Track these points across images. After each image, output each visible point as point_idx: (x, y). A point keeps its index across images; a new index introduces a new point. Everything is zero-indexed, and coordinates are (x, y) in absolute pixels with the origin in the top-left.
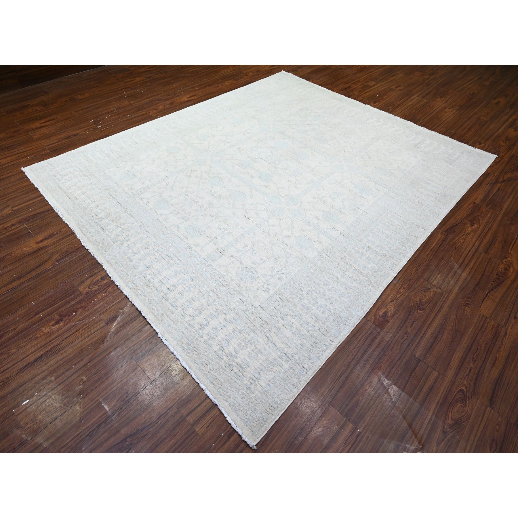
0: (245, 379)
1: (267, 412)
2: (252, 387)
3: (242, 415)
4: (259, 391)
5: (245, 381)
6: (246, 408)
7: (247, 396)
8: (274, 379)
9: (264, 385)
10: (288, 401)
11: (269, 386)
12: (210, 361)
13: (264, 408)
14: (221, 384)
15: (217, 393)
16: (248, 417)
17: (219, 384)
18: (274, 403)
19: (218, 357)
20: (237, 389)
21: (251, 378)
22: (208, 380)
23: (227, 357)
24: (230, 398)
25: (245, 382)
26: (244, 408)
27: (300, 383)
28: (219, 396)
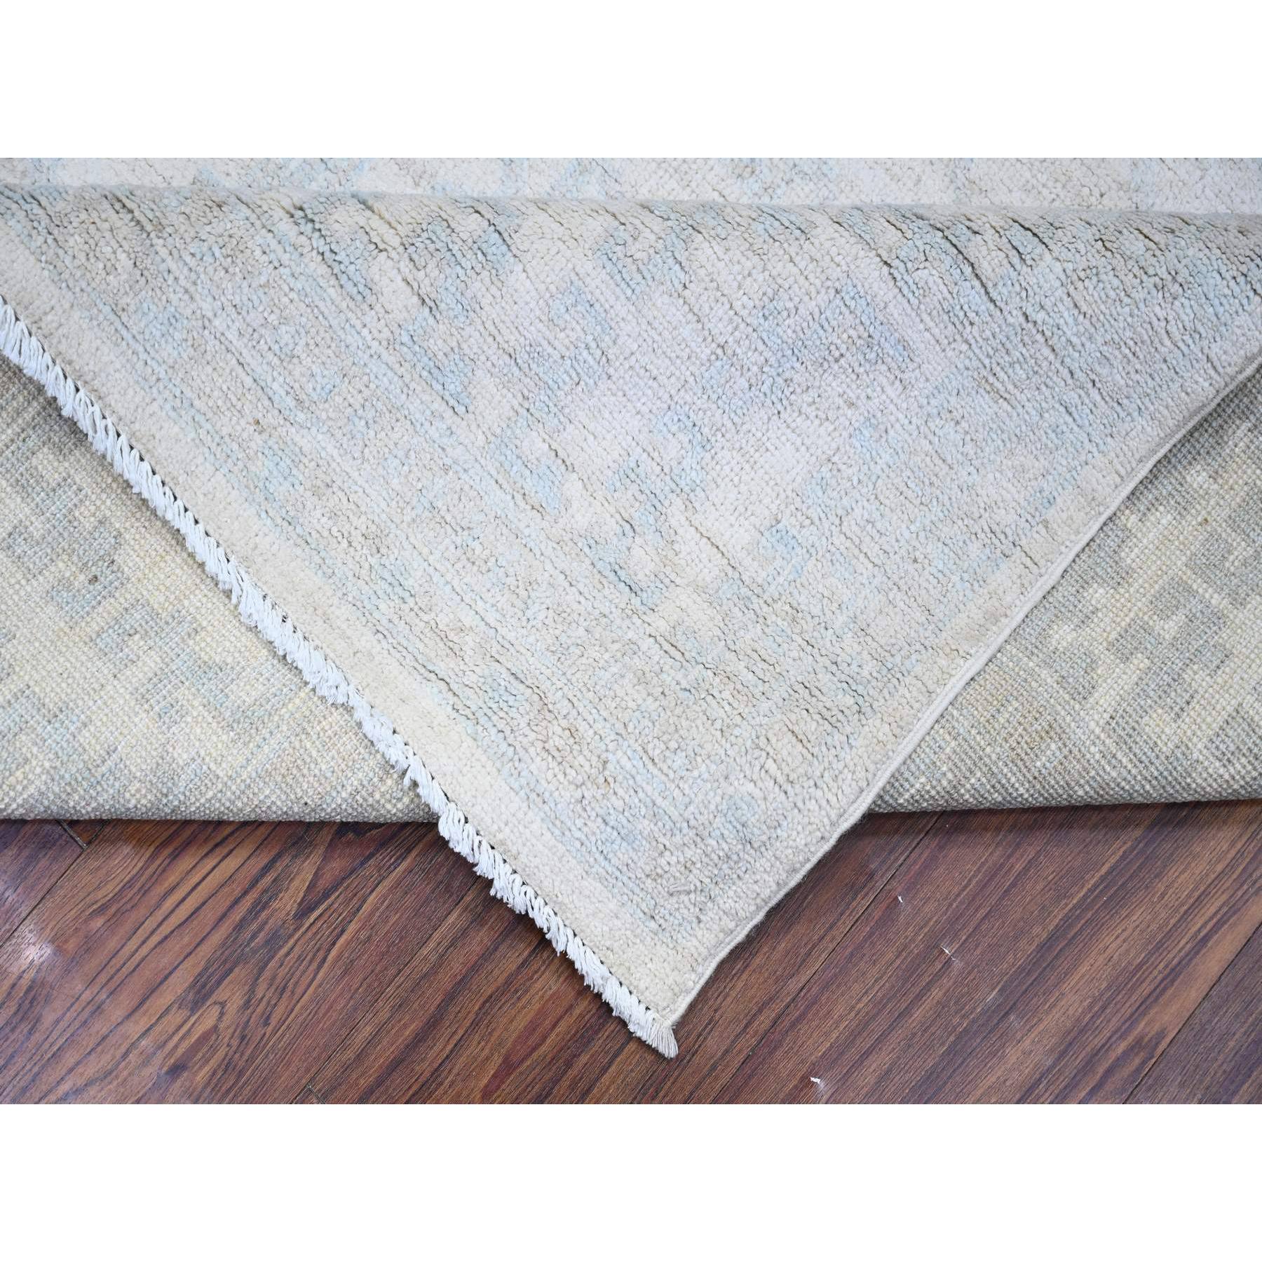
0: (573, 487)
1: (770, 765)
2: (642, 562)
3: (570, 794)
4: (699, 589)
5: (575, 505)
6: (598, 726)
7: (598, 632)
8: (824, 486)
9: (738, 537)
10: (943, 662)
11: (781, 548)
12: (255, 318)
13: (745, 732)
14: (376, 541)
15: (343, 612)
16: (619, 804)
17: (357, 539)
18: (824, 678)
19: (323, 269)
20: (511, 581)
21: (630, 475)
22: (260, 497)
23: (405, 266)
24: (455, 652)
25: (581, 518)
26: (583, 726)
27: (1051, 514)
28: (366, 640)
